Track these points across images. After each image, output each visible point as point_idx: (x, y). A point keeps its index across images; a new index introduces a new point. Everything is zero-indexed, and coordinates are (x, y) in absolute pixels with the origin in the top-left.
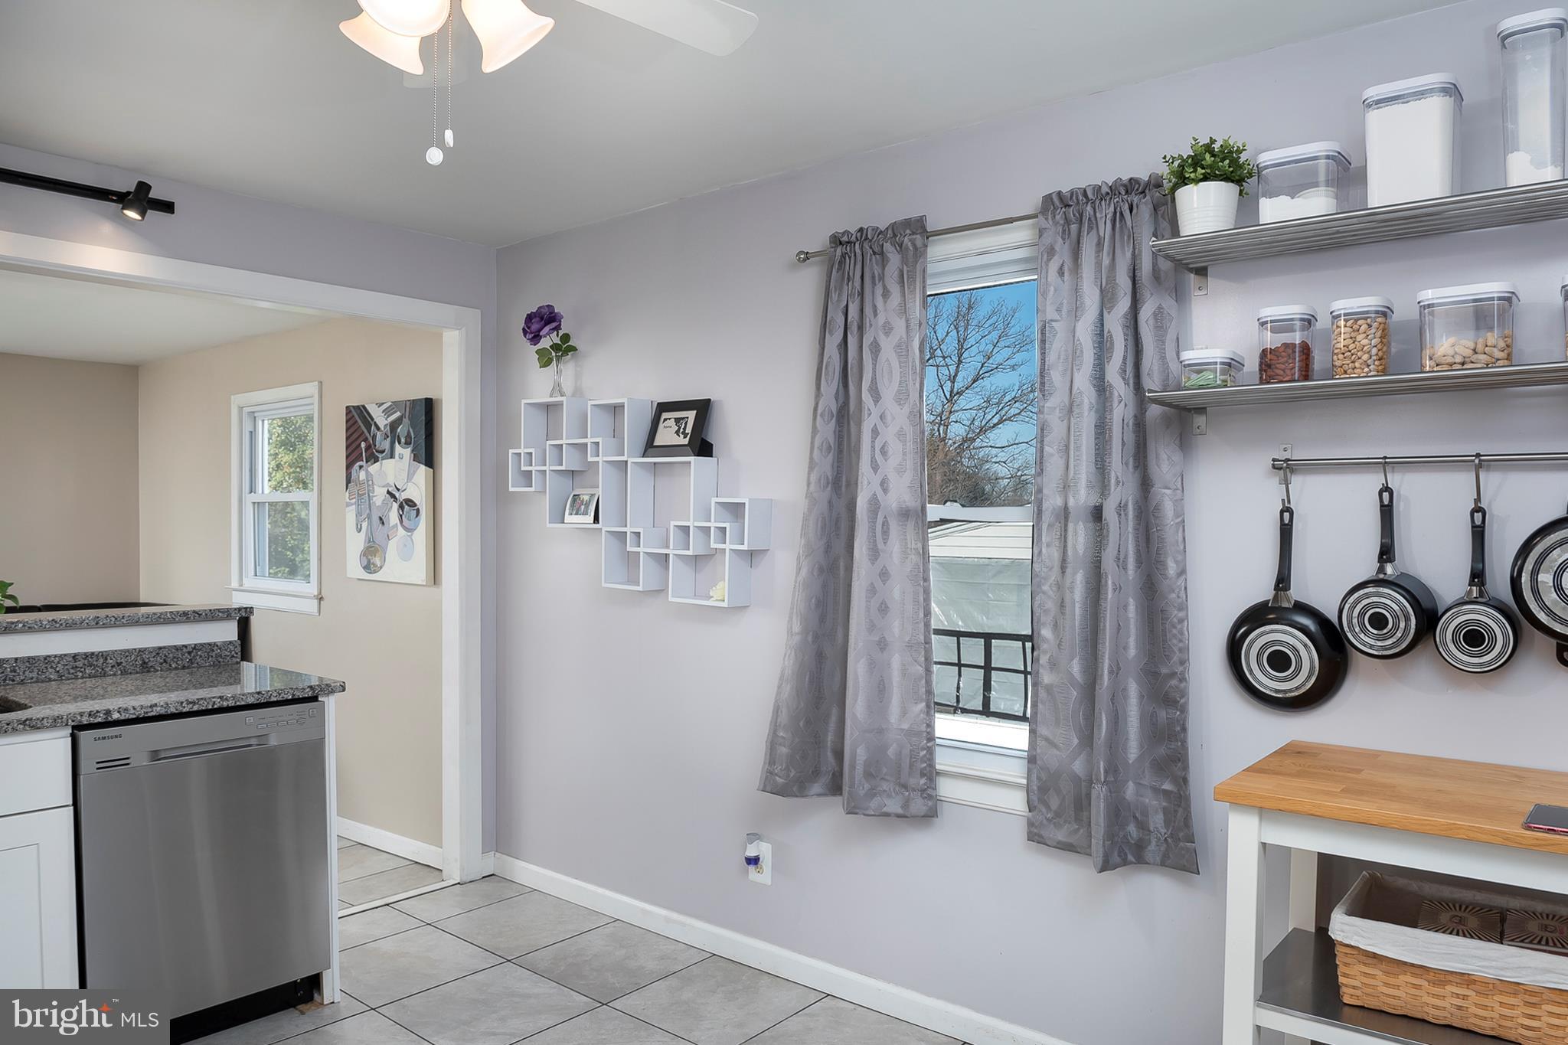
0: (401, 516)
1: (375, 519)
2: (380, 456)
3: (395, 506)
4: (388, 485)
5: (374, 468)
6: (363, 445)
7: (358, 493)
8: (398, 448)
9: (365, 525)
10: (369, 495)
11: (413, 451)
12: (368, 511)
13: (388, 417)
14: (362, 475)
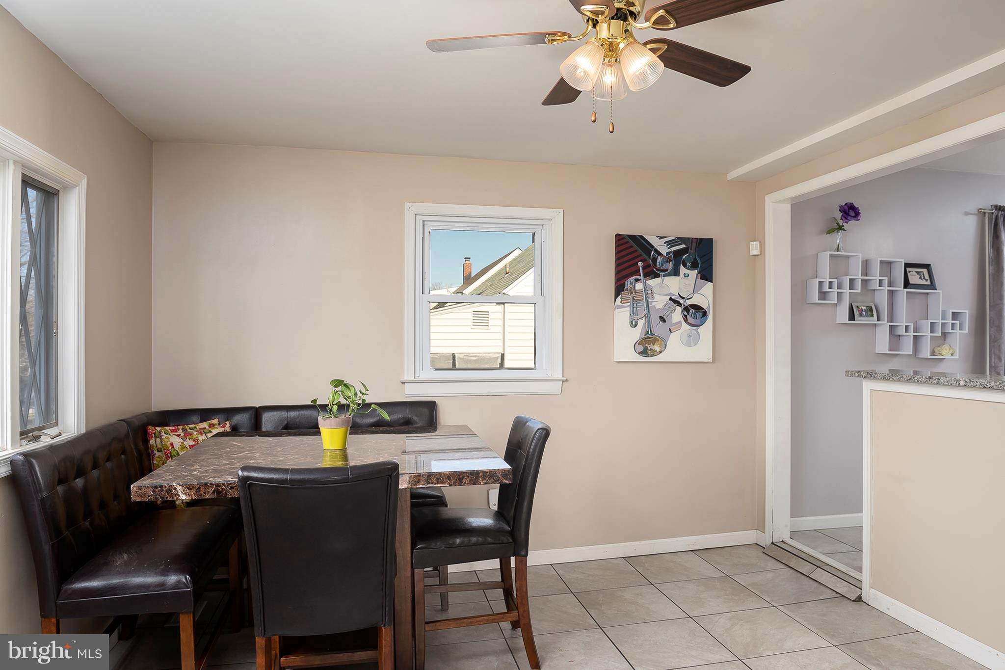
0: (686, 316)
1: (655, 319)
2: (662, 274)
3: (679, 310)
4: (671, 294)
5: (653, 282)
6: (640, 264)
7: (633, 299)
8: (683, 270)
9: (641, 323)
10: (647, 301)
11: (699, 273)
12: (646, 312)
13: (671, 247)
14: (639, 286)
